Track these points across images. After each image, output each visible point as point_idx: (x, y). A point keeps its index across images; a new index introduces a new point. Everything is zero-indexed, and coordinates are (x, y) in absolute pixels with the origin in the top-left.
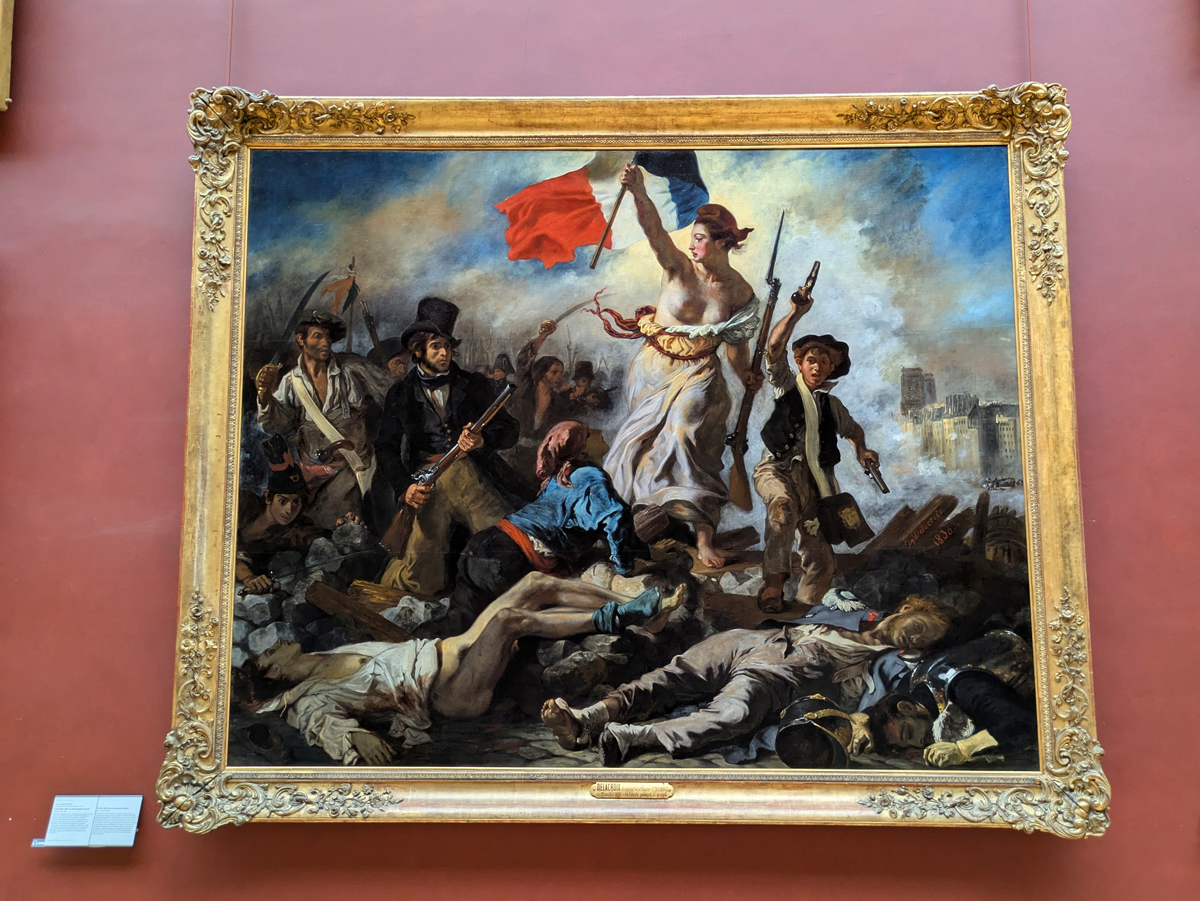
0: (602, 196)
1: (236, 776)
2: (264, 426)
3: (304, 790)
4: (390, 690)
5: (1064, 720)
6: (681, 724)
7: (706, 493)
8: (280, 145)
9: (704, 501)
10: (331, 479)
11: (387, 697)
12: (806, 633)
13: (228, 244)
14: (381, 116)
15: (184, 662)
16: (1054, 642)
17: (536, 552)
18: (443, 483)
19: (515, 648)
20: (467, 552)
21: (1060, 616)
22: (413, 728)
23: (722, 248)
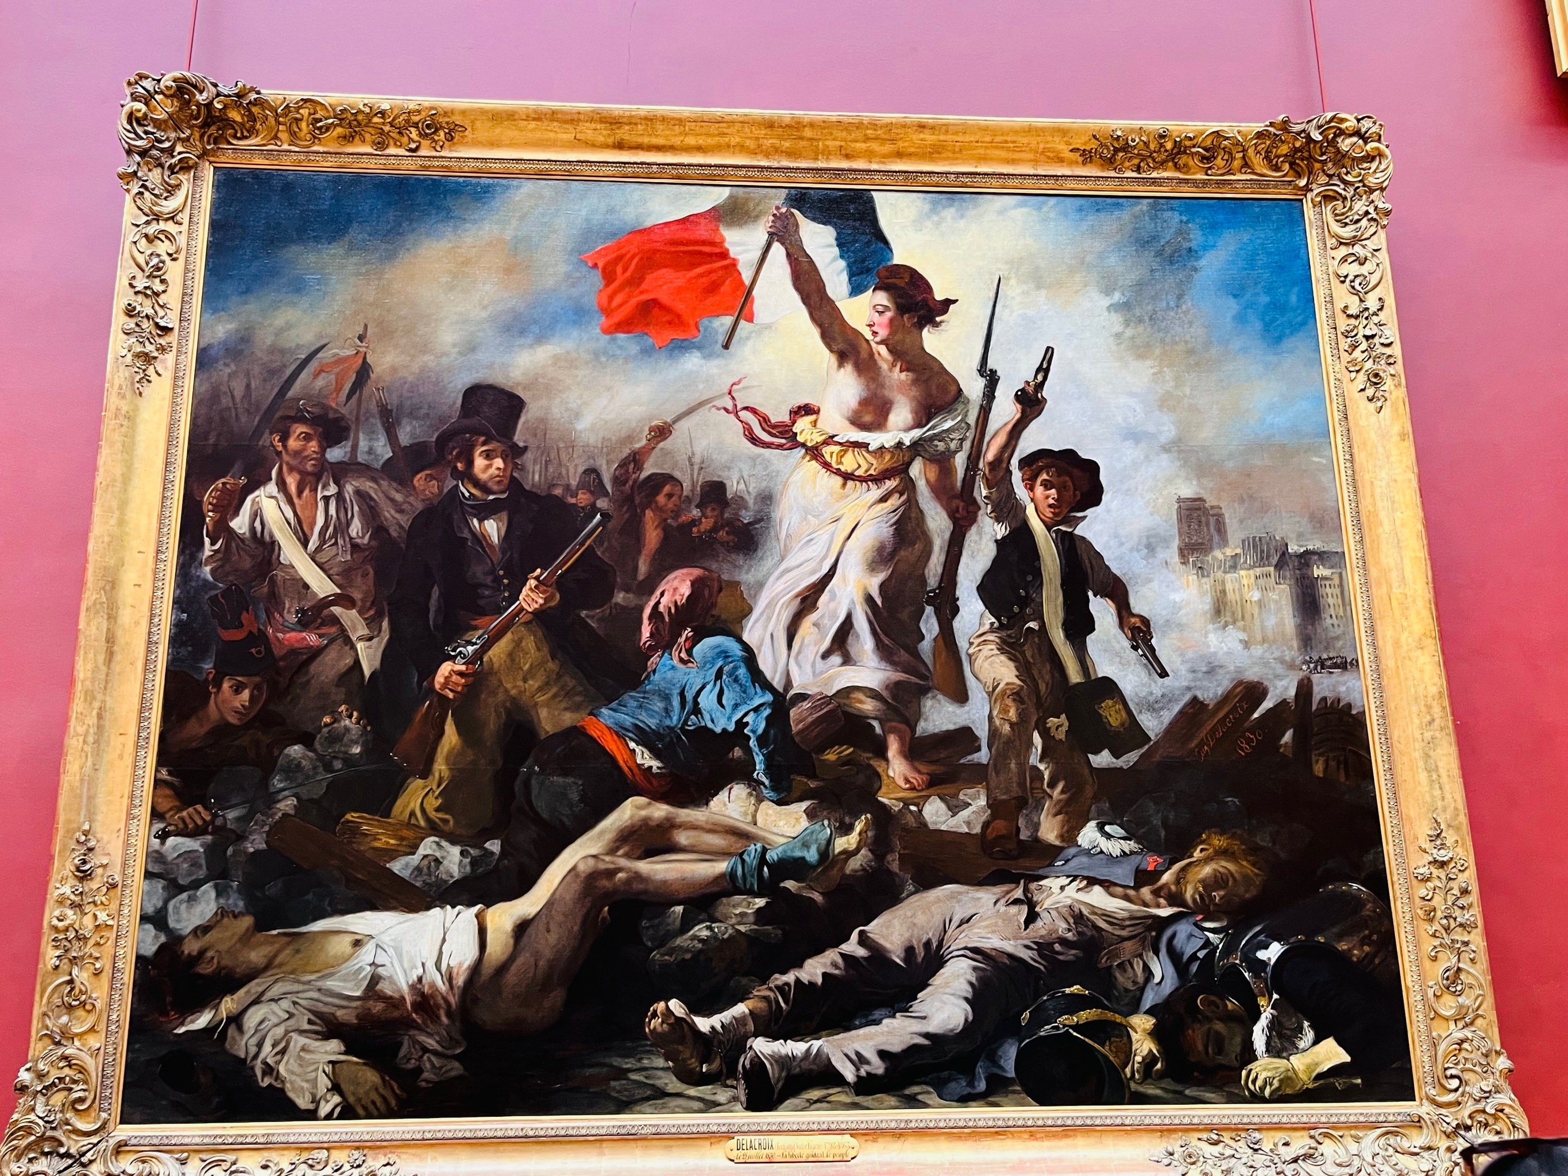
0: (739, 249)
1: (133, 1141)
2: (213, 572)
3: (249, 1165)
4: (399, 991)
5: (1447, 1019)
6: (867, 1038)
7: (900, 676)
8: (260, 162)
9: (895, 688)
10: (316, 653)
11: (395, 1003)
12: (1056, 890)
13: (172, 298)
14: (416, 125)
15: (57, 947)
16: (1423, 898)
17: (639, 766)
18: (494, 660)
19: (604, 919)
20: (531, 767)
21: (1431, 859)
22: (435, 1053)
23: (914, 325)
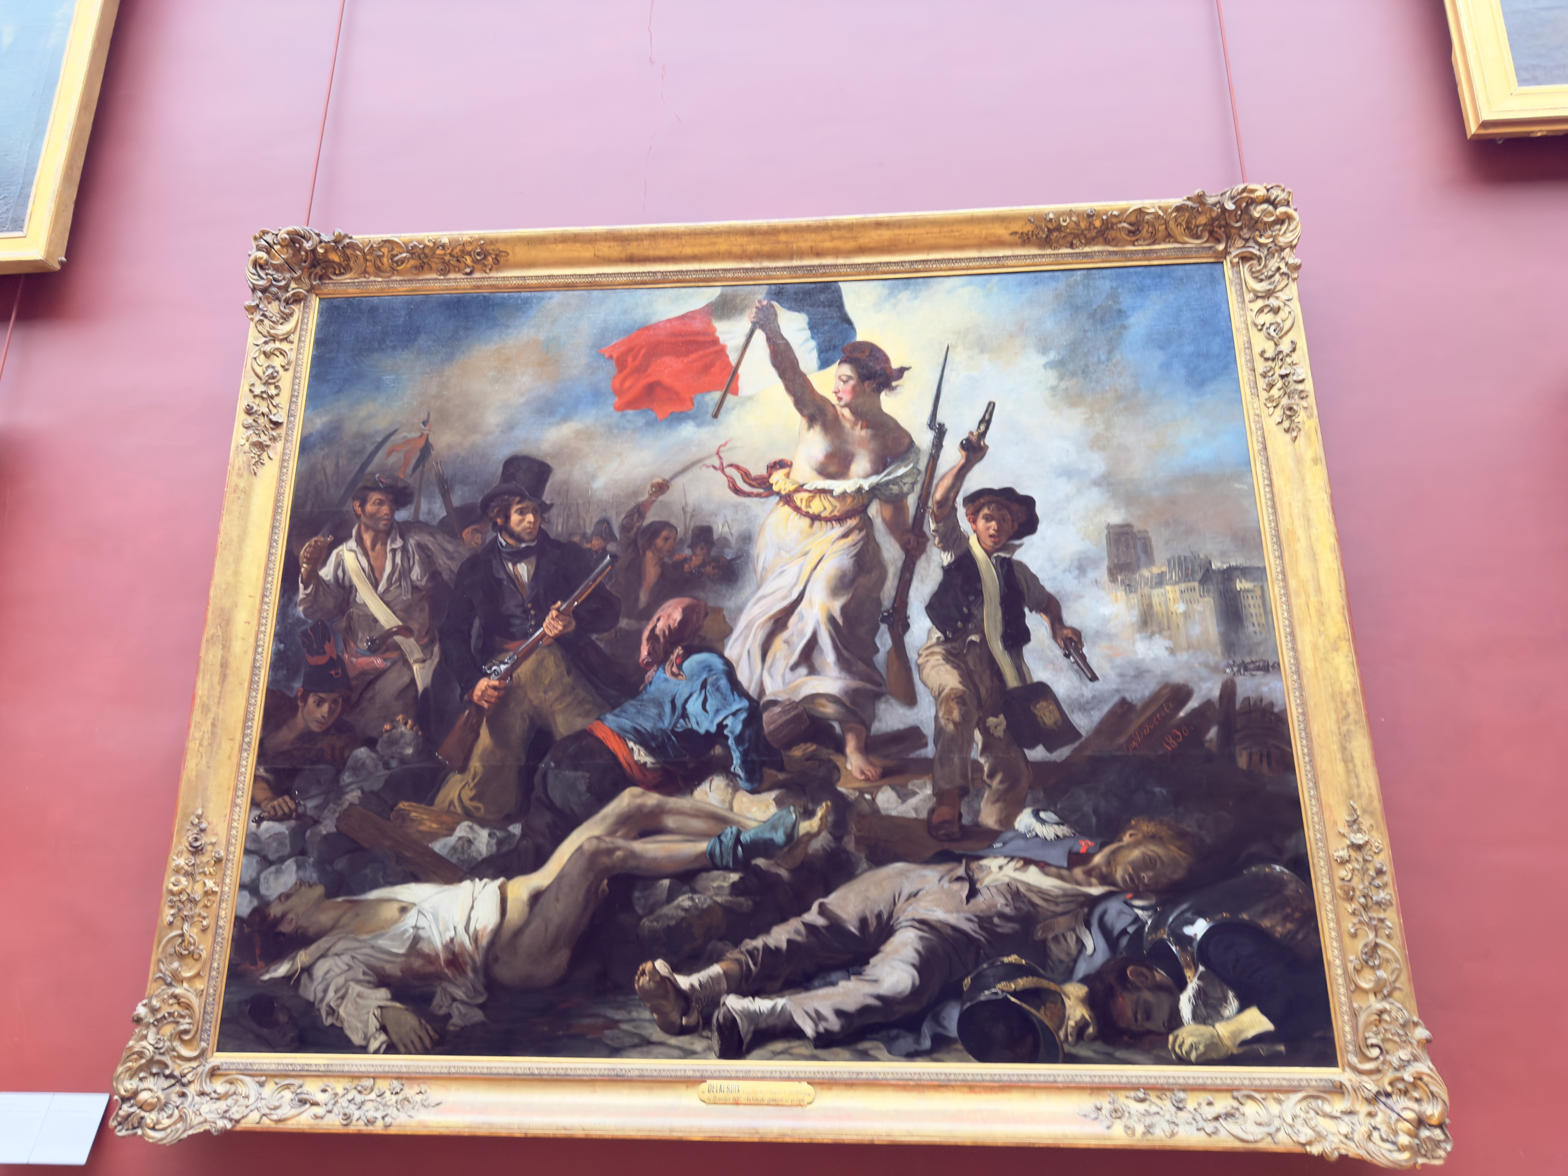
0: (727, 337)
1: (225, 1066)
2: (305, 611)
3: (312, 1088)
4: (435, 949)
5: (1365, 991)
6: (825, 997)
7: (857, 684)
8: (352, 293)
9: (854, 694)
10: (380, 674)
11: (431, 959)
12: (995, 869)
13: (283, 399)
14: (469, 253)
15: (172, 907)
16: (1343, 879)
17: (637, 761)
18: (522, 676)
19: (603, 891)
20: (547, 764)
21: (1348, 842)
22: (463, 1002)
23: (873, 390)
